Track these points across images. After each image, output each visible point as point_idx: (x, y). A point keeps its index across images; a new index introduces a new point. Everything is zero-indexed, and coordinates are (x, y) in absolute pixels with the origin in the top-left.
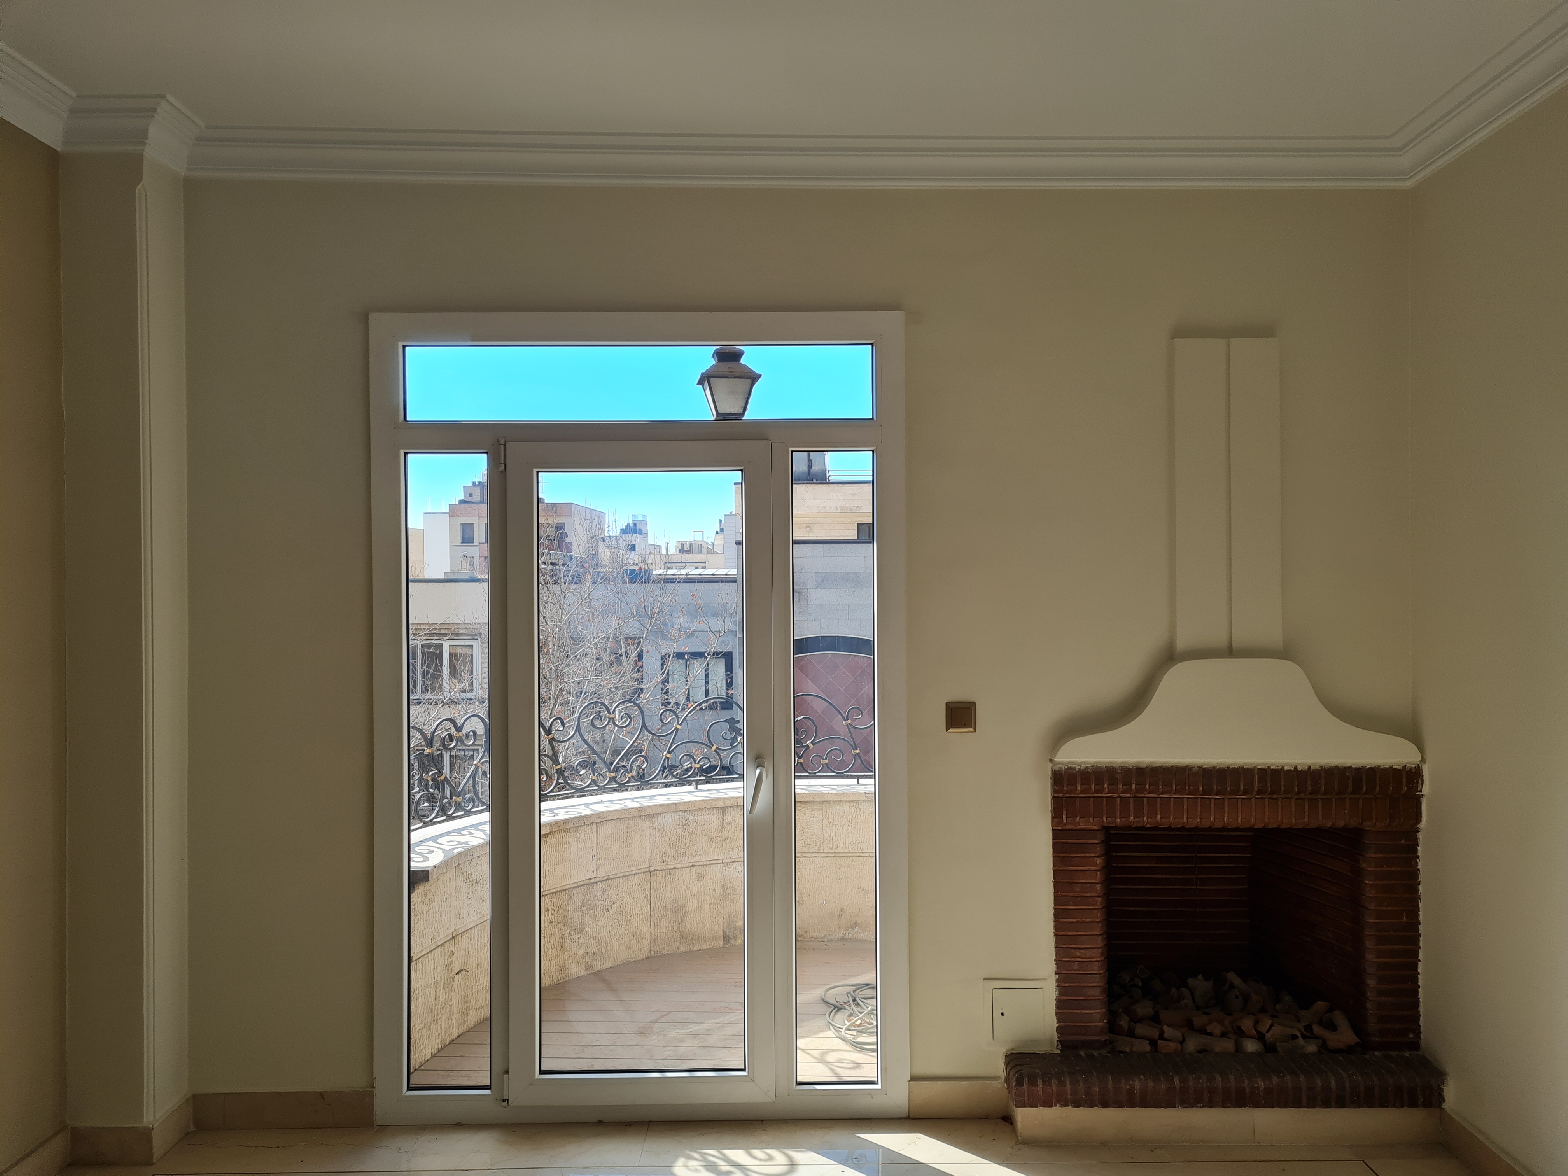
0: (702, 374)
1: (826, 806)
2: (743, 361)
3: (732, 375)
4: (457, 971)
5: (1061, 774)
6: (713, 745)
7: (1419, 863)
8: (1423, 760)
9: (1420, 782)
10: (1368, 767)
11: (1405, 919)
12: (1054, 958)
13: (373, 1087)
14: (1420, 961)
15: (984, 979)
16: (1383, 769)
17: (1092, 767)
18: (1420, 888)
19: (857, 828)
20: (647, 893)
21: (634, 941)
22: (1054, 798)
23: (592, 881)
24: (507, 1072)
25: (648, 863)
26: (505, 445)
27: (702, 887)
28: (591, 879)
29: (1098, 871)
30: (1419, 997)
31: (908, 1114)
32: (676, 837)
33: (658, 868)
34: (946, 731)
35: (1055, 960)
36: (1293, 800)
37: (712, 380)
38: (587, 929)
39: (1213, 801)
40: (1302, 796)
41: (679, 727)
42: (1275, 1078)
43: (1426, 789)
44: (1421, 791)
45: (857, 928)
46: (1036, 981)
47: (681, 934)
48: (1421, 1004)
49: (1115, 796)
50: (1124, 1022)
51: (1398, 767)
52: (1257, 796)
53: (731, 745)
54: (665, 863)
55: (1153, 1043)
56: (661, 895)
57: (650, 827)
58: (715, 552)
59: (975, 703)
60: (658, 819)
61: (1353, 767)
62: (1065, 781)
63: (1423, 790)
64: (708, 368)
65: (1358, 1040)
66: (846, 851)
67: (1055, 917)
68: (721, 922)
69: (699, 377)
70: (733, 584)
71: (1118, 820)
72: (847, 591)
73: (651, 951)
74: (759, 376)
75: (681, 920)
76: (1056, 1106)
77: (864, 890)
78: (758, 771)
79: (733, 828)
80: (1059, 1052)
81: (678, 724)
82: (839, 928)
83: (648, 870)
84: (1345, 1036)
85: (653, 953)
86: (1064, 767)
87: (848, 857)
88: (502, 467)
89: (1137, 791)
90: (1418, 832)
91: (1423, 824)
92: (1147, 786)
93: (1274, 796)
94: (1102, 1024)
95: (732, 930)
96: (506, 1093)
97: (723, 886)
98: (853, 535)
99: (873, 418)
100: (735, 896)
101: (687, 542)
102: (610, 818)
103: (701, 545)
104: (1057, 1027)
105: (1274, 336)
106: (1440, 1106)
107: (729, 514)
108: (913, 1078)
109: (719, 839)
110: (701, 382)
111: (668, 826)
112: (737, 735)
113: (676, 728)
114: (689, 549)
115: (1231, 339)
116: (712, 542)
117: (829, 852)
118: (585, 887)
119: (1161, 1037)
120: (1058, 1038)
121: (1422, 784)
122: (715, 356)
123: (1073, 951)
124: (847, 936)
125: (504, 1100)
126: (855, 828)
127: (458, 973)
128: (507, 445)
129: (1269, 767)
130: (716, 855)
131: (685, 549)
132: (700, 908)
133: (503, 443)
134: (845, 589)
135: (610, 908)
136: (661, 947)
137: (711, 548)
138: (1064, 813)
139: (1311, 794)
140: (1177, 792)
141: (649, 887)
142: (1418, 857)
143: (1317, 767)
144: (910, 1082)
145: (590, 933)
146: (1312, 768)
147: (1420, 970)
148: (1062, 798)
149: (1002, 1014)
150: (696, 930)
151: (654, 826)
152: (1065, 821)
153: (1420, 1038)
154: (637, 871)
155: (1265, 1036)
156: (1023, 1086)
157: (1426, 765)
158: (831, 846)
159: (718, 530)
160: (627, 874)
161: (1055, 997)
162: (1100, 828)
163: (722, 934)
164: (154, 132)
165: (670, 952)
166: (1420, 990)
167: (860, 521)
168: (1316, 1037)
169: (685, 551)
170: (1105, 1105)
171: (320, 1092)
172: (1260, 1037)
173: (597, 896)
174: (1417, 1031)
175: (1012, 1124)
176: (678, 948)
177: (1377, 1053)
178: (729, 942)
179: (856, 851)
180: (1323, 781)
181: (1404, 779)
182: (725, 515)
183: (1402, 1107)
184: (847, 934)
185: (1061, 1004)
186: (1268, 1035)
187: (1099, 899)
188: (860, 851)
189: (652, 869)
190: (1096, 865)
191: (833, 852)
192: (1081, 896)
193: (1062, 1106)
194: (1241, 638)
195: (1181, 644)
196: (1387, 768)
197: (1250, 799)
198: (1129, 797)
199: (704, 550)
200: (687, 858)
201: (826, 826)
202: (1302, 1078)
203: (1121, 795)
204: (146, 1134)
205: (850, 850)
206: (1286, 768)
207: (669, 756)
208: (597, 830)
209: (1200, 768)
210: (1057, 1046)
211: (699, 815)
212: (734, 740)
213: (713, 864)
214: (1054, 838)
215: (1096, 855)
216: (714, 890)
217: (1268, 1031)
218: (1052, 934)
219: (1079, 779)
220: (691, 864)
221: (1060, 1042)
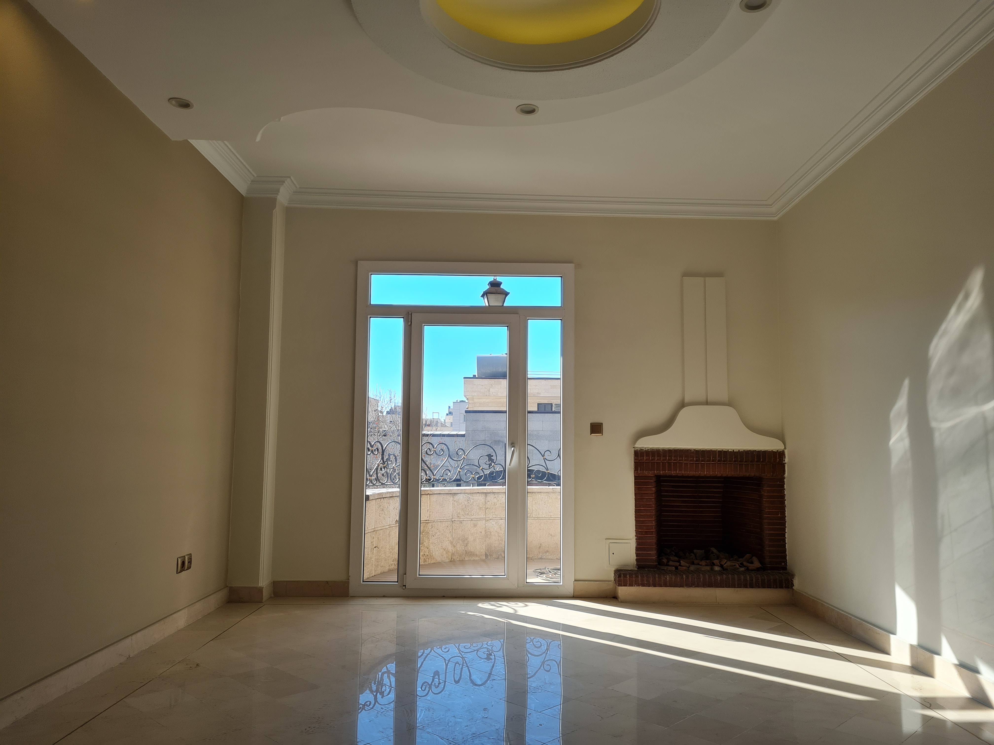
0: (484, 292)
1: (534, 495)
2: (502, 287)
3: (497, 293)
4: (375, 546)
5: (638, 452)
6: (481, 467)
7: (785, 492)
8: (785, 448)
9: (784, 457)
10: (763, 450)
11: (780, 515)
12: (635, 529)
13: (349, 580)
14: (786, 532)
15: (606, 539)
16: (769, 451)
17: (650, 449)
18: (786, 502)
19: (548, 505)
20: (451, 531)
21: (445, 553)
22: (635, 462)
23: (427, 521)
24: (406, 574)
25: (451, 516)
26: (411, 314)
27: (476, 530)
28: (427, 520)
29: (653, 493)
30: (786, 548)
31: (573, 595)
32: (464, 506)
33: (456, 520)
34: (591, 434)
35: (635, 531)
36: (733, 465)
37: (488, 294)
38: (424, 543)
39: (700, 464)
40: (736, 463)
41: (465, 457)
42: (725, 576)
43: (786, 460)
44: (784, 461)
45: (548, 553)
46: (628, 540)
47: (466, 552)
48: (787, 551)
49: (660, 461)
50: (665, 561)
51: (775, 451)
52: (718, 463)
53: (489, 467)
54: (459, 518)
55: (676, 568)
56: (457, 532)
57: (452, 500)
58: (446, 426)
59: (602, 423)
60: (456, 496)
61: (757, 450)
62: (639, 455)
63: (785, 460)
64: (486, 290)
65: (760, 565)
66: (543, 516)
67: (635, 513)
68: (484, 548)
69: (482, 293)
70: (463, 438)
71: (661, 472)
72: (532, 442)
73: (452, 558)
74: (509, 293)
75: (466, 545)
76: (635, 586)
77: (551, 535)
78: (513, 448)
79: (491, 503)
80: (637, 569)
81: (465, 455)
82: (540, 553)
83: (451, 520)
84: (757, 564)
85: (453, 559)
86: (639, 449)
87: (544, 519)
88: (410, 323)
89: (669, 460)
90: (784, 479)
91: (786, 475)
92: (673, 458)
93: (725, 463)
94: (654, 558)
95: (489, 552)
96: (405, 583)
97: (485, 531)
98: (536, 409)
99: (561, 306)
100: (491, 536)
101: (429, 419)
102: (436, 493)
103: (437, 421)
104: (636, 559)
105: (723, 277)
106: (792, 588)
107: (456, 401)
108: (575, 581)
109: (484, 508)
110: (483, 296)
111: (461, 501)
112: (492, 463)
113: (464, 457)
114: (430, 424)
115: (706, 278)
116: (444, 420)
117: (535, 517)
118: (424, 524)
119: (680, 565)
120: (636, 563)
121: (785, 458)
122: (489, 284)
123: (643, 527)
124: (543, 557)
125: (404, 586)
126: (547, 505)
127: (375, 547)
128: (412, 315)
129: (723, 450)
130: (482, 516)
131: (427, 424)
132: (475, 540)
133: (410, 313)
134: (530, 441)
135: (434, 535)
136: (456, 557)
137: (444, 423)
138: (639, 468)
139: (740, 462)
140: (685, 460)
141: (451, 528)
142: (785, 489)
143: (742, 450)
144: (575, 582)
145: (426, 545)
146: (740, 451)
147: (786, 537)
148: (638, 462)
149: (613, 554)
150: (472, 550)
151: (455, 500)
152: (639, 472)
153: (787, 565)
154: (446, 520)
155: (723, 565)
156: (621, 577)
157: (786, 450)
158: (536, 514)
159: (448, 413)
160: (442, 520)
161: (635, 546)
162: (654, 476)
163: (485, 553)
164: (282, 190)
165: (460, 560)
166: (786, 545)
167: (539, 402)
168: (745, 566)
169: (428, 425)
170: (655, 586)
171: (327, 581)
172: (721, 566)
173: (429, 529)
174: (785, 562)
175: (617, 599)
176: (464, 558)
177: (769, 571)
178: (487, 557)
179: (548, 517)
180: (745, 456)
181: (778, 456)
182: (454, 402)
183: (777, 588)
184: (543, 556)
185: (637, 549)
186: (724, 566)
187: (653, 505)
188: (550, 517)
189: (453, 520)
190: (652, 491)
191: (537, 517)
192: (646, 504)
193: (637, 586)
194: (711, 398)
195: (687, 400)
196: (770, 451)
197: (715, 464)
198: (666, 462)
199: (439, 425)
200: (469, 516)
201: (534, 504)
202: (736, 576)
203: (663, 461)
204: (260, 590)
205: (545, 516)
206: (729, 450)
207: (460, 470)
208: (430, 498)
209: (694, 450)
210: (636, 567)
211: (475, 496)
212: (490, 465)
213: (481, 520)
214: (635, 480)
215: (653, 487)
216: (481, 532)
217: (725, 564)
218: (634, 520)
219: (645, 454)
220: (471, 519)
221: (637, 565)
